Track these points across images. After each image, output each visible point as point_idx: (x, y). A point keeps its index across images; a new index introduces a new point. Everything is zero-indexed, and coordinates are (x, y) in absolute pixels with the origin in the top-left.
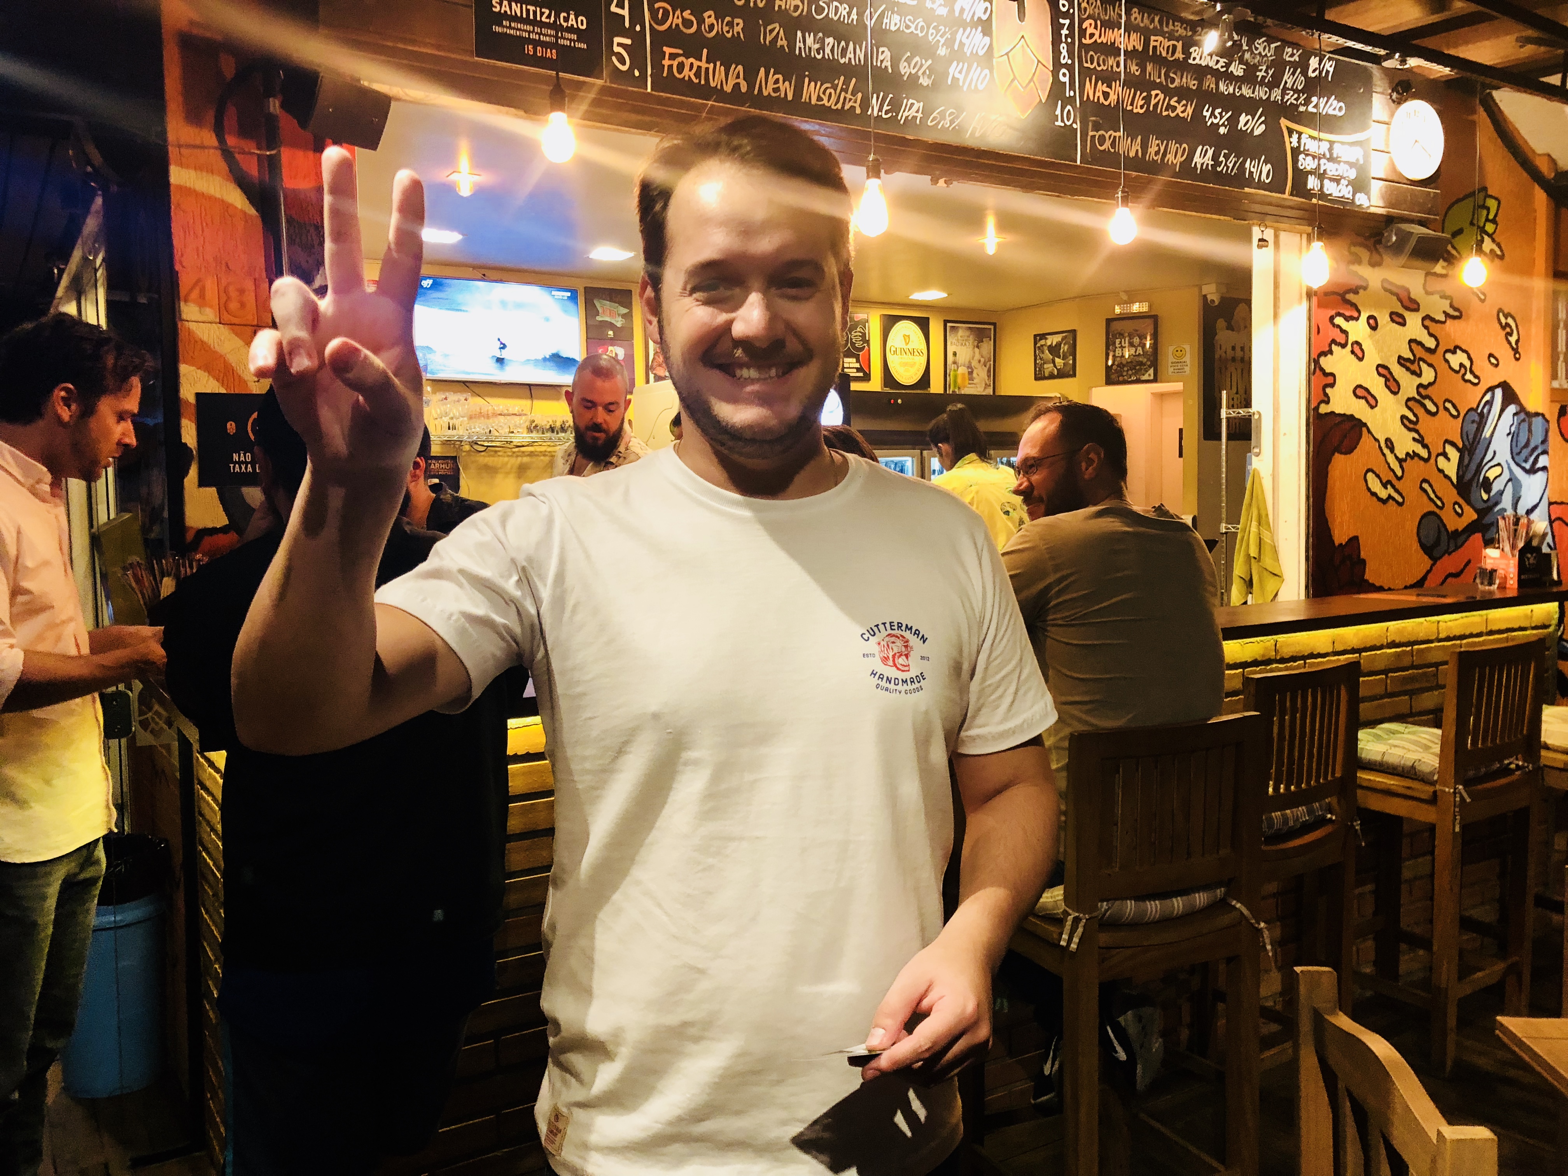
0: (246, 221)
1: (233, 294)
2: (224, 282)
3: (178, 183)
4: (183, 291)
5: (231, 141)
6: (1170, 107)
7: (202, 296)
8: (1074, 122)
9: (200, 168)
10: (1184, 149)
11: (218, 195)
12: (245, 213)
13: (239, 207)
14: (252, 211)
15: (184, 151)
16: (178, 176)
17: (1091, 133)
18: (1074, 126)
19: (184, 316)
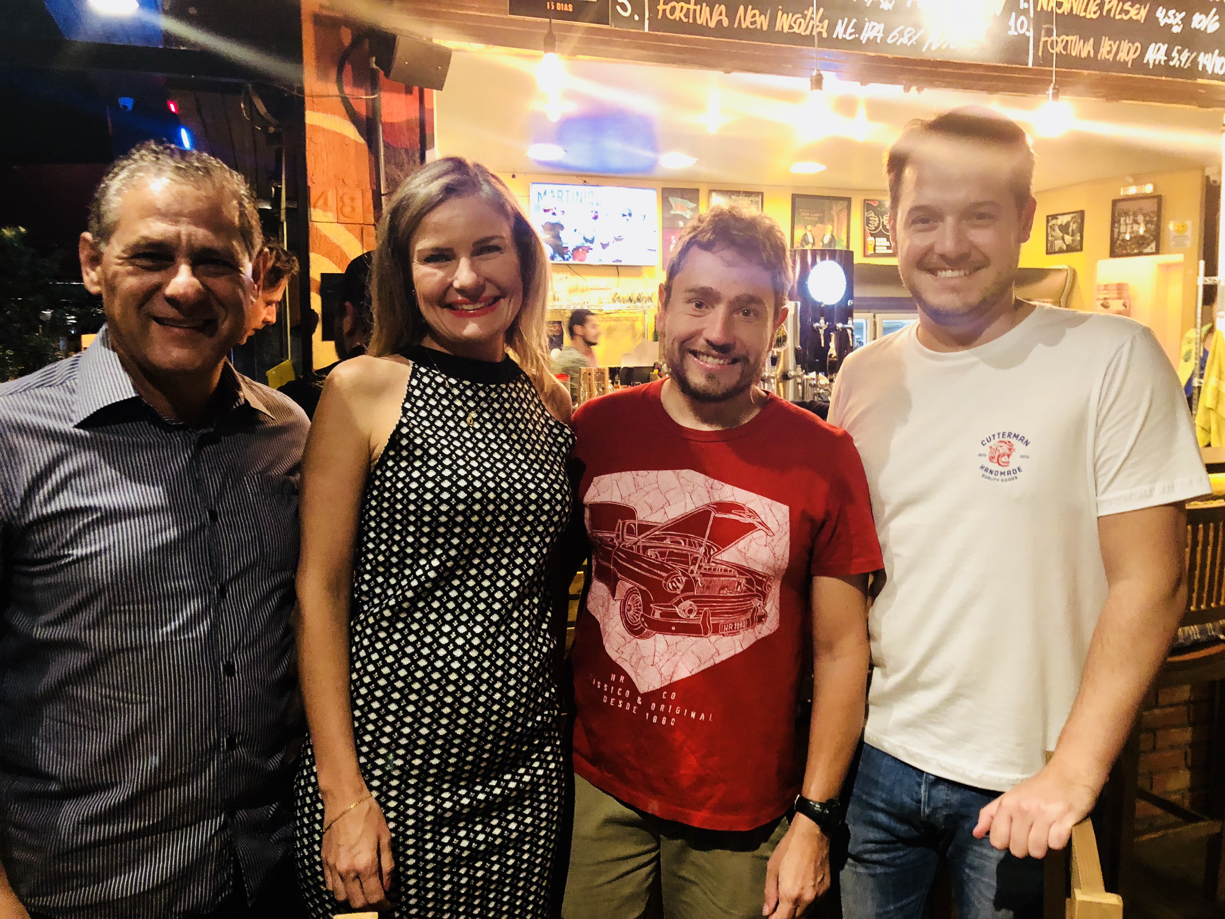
0: (357, 148)
1: (347, 201)
2: (341, 193)
3: (311, 123)
4: (312, 200)
5: (348, 90)
6: (1122, 11)
7: (326, 203)
8: (1028, 30)
9: (325, 111)
10: (1137, 48)
11: (338, 131)
12: (356, 142)
13: (353, 138)
14: (362, 141)
15: (315, 100)
16: (312, 118)
17: (1043, 39)
18: (1027, 34)
19: (313, 219)
